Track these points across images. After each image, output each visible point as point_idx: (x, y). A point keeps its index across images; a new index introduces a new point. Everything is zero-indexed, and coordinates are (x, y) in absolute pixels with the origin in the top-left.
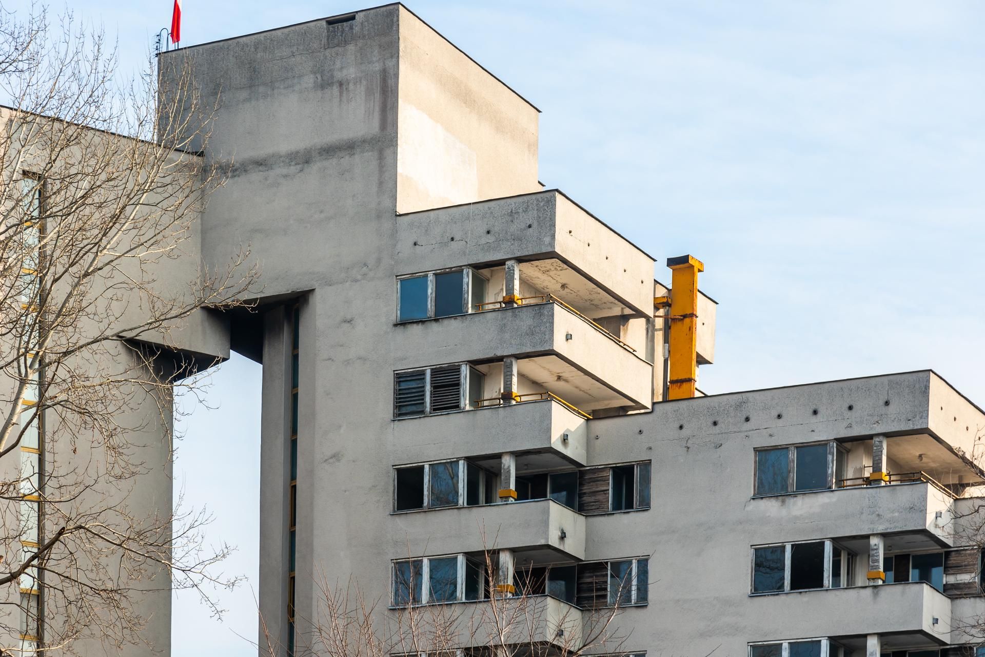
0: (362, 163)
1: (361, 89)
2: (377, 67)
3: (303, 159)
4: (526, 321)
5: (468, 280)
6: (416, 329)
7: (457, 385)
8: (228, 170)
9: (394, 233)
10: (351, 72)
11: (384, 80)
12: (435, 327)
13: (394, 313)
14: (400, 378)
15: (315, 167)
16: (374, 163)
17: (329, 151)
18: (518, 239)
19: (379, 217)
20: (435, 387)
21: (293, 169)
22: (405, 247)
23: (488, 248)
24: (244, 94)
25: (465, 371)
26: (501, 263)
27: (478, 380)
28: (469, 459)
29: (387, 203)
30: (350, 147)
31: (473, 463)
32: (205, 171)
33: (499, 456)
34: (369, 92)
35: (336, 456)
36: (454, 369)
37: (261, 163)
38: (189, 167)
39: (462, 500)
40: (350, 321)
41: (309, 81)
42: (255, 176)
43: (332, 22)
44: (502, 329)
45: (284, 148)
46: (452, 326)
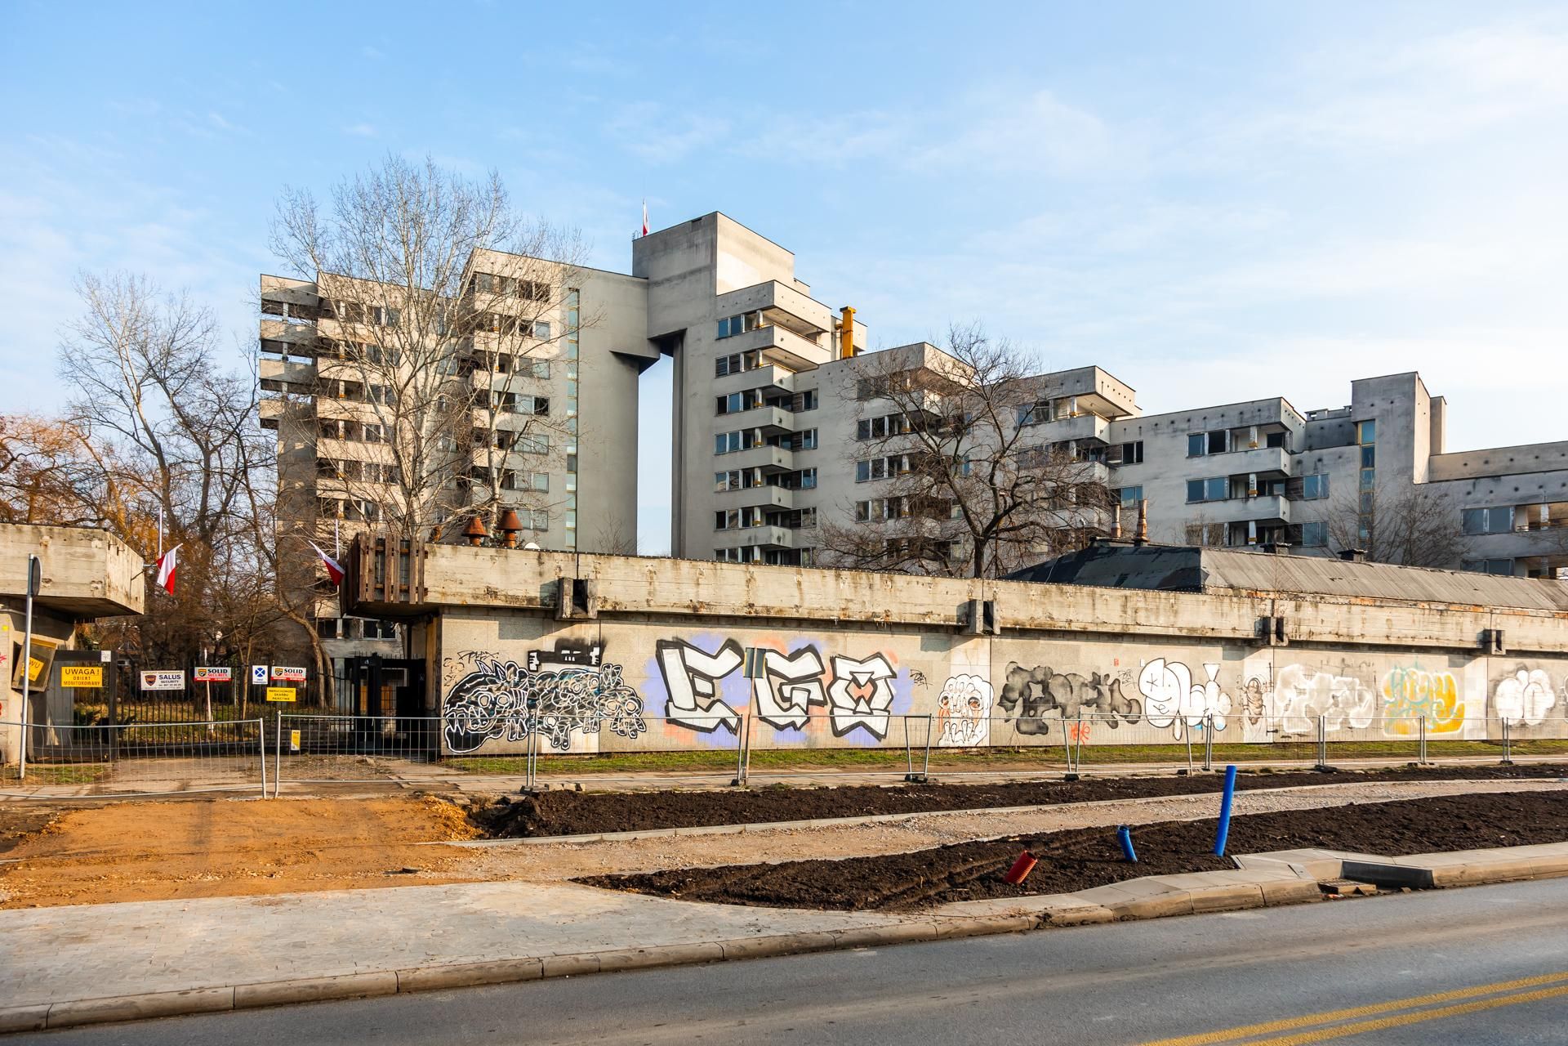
0: (704, 275)
1: (704, 247)
2: (709, 237)
3: (683, 277)
4: (763, 334)
5: (743, 319)
6: (723, 341)
7: (739, 362)
8: (657, 284)
9: (716, 303)
10: (700, 241)
11: (712, 243)
12: (730, 339)
13: (716, 335)
14: (718, 361)
15: (688, 278)
16: (708, 276)
17: (692, 273)
18: (760, 301)
19: (710, 297)
20: (731, 363)
21: (680, 281)
22: (719, 308)
23: (749, 306)
24: (662, 253)
25: (742, 356)
26: (755, 312)
27: (748, 361)
28: (743, 392)
29: (713, 291)
30: (699, 270)
31: (745, 393)
32: (648, 284)
33: (754, 390)
34: (707, 247)
35: (695, 394)
36: (738, 356)
37: (669, 280)
38: (642, 283)
39: (741, 408)
40: (699, 340)
41: (685, 245)
42: (667, 285)
43: (693, 221)
44: (755, 338)
45: (677, 272)
46: (737, 338)
